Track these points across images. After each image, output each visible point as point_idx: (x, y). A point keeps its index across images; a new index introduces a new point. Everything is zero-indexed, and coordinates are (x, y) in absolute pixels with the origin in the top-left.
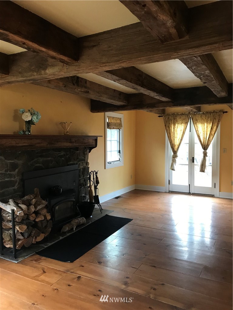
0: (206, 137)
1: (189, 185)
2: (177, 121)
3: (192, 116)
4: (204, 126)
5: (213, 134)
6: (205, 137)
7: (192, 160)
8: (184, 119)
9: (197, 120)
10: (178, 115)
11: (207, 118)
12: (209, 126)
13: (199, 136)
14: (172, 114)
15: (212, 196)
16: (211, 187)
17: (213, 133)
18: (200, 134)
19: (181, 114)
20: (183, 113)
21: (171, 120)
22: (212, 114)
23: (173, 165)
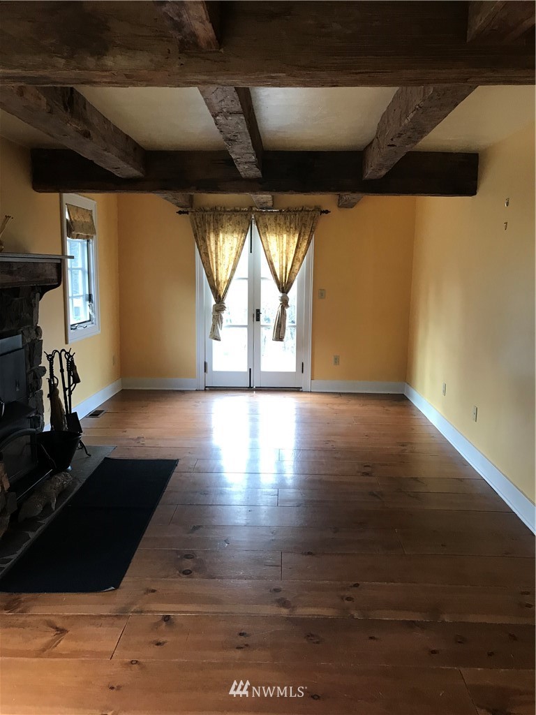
0: (287, 265)
1: (250, 369)
2: (222, 227)
3: (257, 216)
4: (281, 241)
5: (301, 259)
6: (284, 265)
7: (256, 315)
8: (239, 223)
9: (266, 226)
10: (225, 211)
11: (288, 224)
12: (292, 241)
13: (271, 263)
14: (211, 210)
15: (297, 390)
16: (295, 371)
17: (300, 255)
18: (273, 258)
19: (231, 211)
20: (236, 208)
21: (209, 224)
22: (297, 215)
23: (217, 328)
